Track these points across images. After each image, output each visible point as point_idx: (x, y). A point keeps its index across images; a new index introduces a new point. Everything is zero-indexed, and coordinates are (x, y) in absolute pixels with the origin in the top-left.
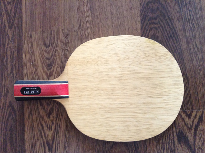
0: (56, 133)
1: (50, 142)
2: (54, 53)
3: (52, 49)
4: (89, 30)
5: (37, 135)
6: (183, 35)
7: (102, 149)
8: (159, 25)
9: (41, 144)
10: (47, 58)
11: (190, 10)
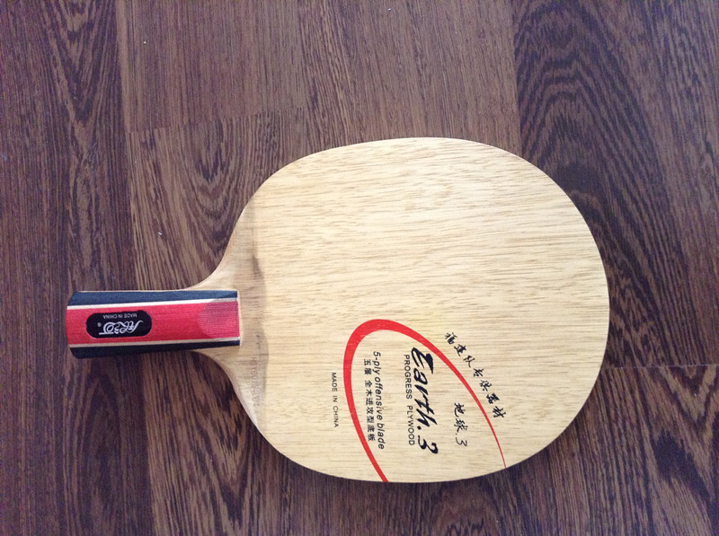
0: (253, 458)
1: (233, 488)
2: (231, 197)
3: (224, 183)
4: (345, 114)
5: (189, 465)
6: (661, 113)
7: (407, 504)
8: (579, 84)
9: (204, 495)
10: (209, 214)
11: (681, 30)
